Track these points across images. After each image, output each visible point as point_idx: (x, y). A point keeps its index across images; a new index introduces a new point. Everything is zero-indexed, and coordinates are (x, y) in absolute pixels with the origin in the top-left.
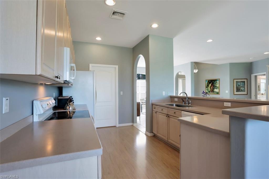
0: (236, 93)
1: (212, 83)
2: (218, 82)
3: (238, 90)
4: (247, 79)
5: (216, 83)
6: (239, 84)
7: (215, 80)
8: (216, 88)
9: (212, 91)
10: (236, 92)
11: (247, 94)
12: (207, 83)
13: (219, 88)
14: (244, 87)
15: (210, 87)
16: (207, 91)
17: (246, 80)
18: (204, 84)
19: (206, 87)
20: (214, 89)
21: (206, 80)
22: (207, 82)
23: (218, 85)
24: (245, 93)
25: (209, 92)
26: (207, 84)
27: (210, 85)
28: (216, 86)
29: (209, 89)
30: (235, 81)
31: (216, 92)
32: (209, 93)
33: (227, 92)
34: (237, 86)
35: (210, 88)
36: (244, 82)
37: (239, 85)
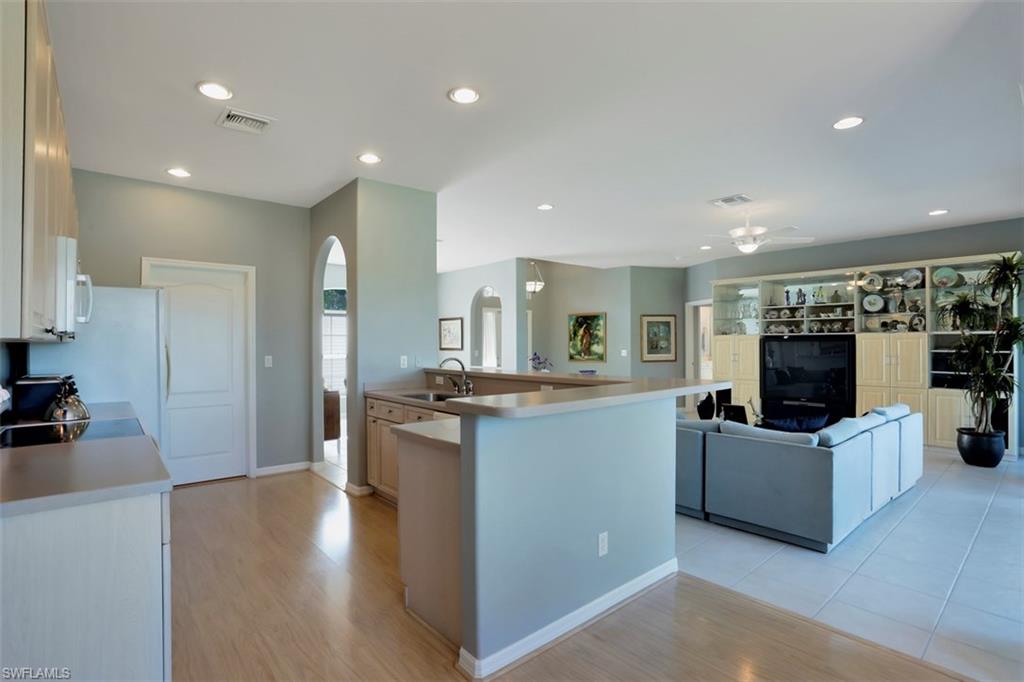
0: (648, 357)
1: (586, 324)
2: (601, 322)
3: (653, 348)
4: (675, 316)
5: (597, 325)
6: (656, 329)
7: (594, 318)
8: (598, 343)
9: (587, 351)
10: (649, 353)
11: (675, 360)
12: (574, 326)
13: (602, 341)
14: (668, 340)
15: (579, 338)
16: (572, 352)
17: (671, 320)
18: (564, 327)
19: (571, 340)
20: (590, 344)
21: (570, 316)
22: (572, 323)
23: (601, 334)
24: (671, 356)
25: (579, 353)
26: (572, 328)
27: (581, 332)
28: (597, 336)
29: (579, 343)
30: (646, 320)
31: (596, 354)
32: (577, 357)
33: (624, 353)
34: (651, 335)
35: (582, 341)
36: (668, 324)
37: (655, 334)
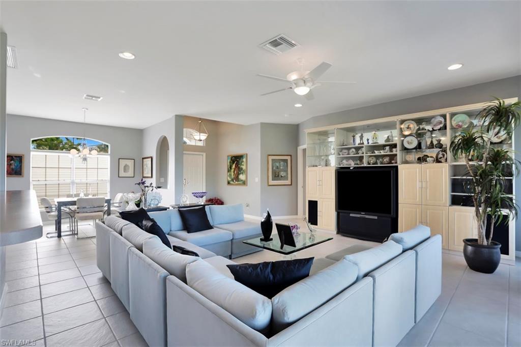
0: (272, 182)
1: (236, 160)
2: (244, 160)
3: (276, 176)
4: (291, 156)
5: (242, 162)
6: (277, 164)
7: (240, 157)
8: (242, 174)
9: (236, 179)
10: (272, 180)
11: (291, 185)
12: (230, 162)
13: (245, 172)
14: (286, 171)
15: (233, 170)
16: (229, 179)
17: (288, 158)
18: (225, 163)
19: (228, 172)
20: (238, 174)
21: (228, 156)
22: (229, 161)
23: (244, 167)
24: (288, 182)
25: (233, 180)
26: (229, 164)
27: (234, 166)
28: (242, 169)
29: (233, 174)
30: (271, 158)
31: (242, 181)
32: (232, 182)
33: (257, 180)
34: (274, 168)
35: (234, 172)
36: (286, 161)
37: (277, 167)
